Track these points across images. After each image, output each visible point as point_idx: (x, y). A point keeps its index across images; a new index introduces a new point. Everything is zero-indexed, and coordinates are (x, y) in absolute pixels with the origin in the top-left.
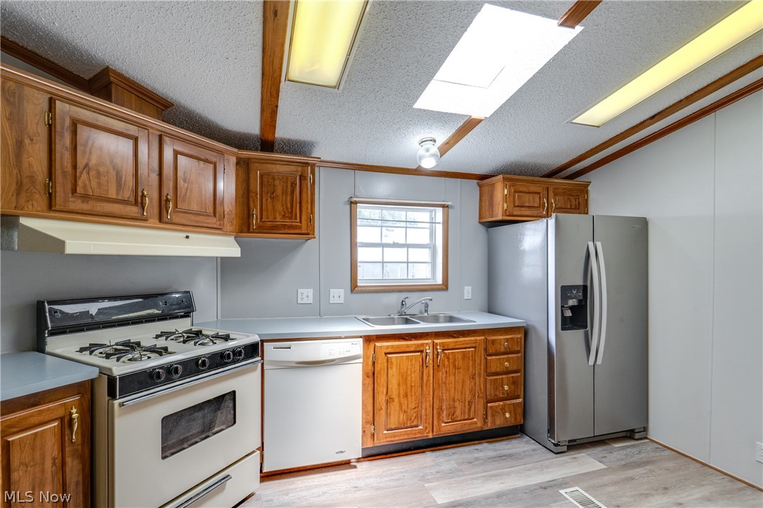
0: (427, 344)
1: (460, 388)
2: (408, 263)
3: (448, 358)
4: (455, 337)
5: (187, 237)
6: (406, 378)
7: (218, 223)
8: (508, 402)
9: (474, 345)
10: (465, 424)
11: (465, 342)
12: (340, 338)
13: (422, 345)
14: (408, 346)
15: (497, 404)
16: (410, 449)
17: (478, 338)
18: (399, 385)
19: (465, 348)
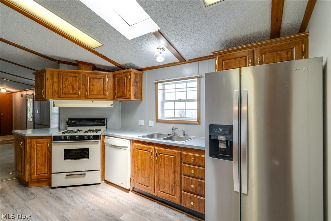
0: (152, 148)
1: (167, 176)
2: (186, 109)
3: (161, 158)
4: (166, 148)
5: (92, 102)
6: (144, 162)
7: (104, 97)
8: (195, 196)
9: (174, 155)
10: (170, 197)
11: (169, 152)
12: (124, 139)
13: (150, 148)
14: (144, 147)
15: (187, 193)
16: (150, 197)
17: (177, 151)
18: (141, 164)
19: (170, 155)
